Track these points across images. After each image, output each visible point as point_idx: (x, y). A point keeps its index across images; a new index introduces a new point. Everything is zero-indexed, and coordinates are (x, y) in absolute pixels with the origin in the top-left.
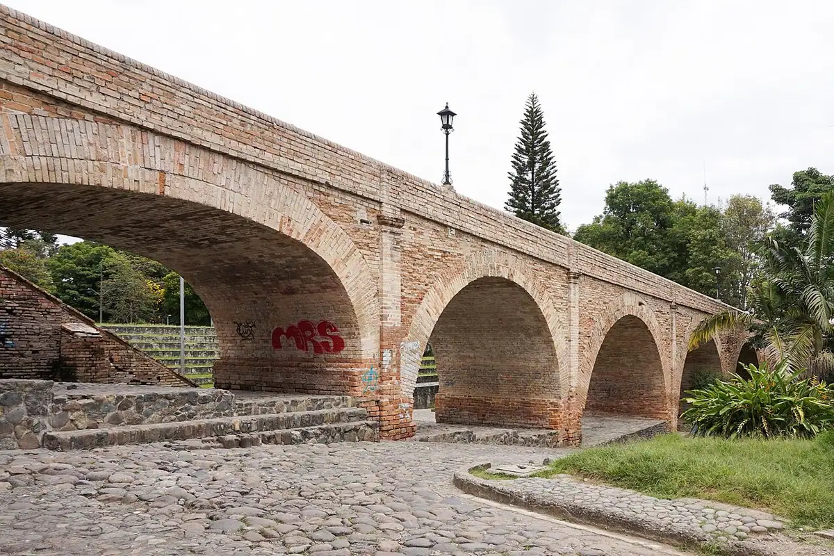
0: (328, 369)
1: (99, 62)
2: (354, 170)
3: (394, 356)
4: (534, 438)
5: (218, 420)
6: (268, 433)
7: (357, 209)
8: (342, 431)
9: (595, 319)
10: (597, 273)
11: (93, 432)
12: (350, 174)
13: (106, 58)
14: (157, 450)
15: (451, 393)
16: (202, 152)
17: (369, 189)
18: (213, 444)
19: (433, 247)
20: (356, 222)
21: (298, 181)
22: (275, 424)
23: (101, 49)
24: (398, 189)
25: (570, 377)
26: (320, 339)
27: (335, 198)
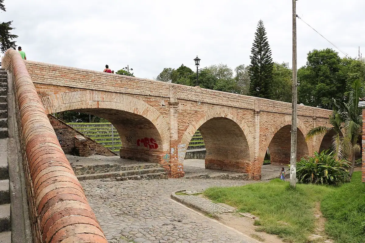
0: (153, 154)
1: (81, 74)
2: (160, 88)
3: (175, 150)
4: (236, 177)
5: (116, 172)
6: (130, 177)
7: (161, 101)
8: (154, 176)
9: (269, 128)
10: (270, 109)
11: (82, 176)
12: (158, 90)
13: (82, 72)
14: (98, 181)
15: (211, 157)
16: (109, 93)
17: (165, 93)
18: (114, 180)
19: (191, 110)
20: (161, 106)
21: (139, 96)
22: (133, 174)
23: (81, 70)
24: (176, 92)
25: (255, 153)
26: (151, 144)
27: (153, 99)
